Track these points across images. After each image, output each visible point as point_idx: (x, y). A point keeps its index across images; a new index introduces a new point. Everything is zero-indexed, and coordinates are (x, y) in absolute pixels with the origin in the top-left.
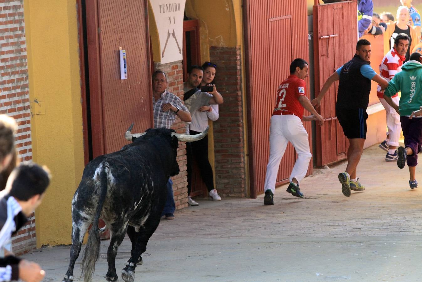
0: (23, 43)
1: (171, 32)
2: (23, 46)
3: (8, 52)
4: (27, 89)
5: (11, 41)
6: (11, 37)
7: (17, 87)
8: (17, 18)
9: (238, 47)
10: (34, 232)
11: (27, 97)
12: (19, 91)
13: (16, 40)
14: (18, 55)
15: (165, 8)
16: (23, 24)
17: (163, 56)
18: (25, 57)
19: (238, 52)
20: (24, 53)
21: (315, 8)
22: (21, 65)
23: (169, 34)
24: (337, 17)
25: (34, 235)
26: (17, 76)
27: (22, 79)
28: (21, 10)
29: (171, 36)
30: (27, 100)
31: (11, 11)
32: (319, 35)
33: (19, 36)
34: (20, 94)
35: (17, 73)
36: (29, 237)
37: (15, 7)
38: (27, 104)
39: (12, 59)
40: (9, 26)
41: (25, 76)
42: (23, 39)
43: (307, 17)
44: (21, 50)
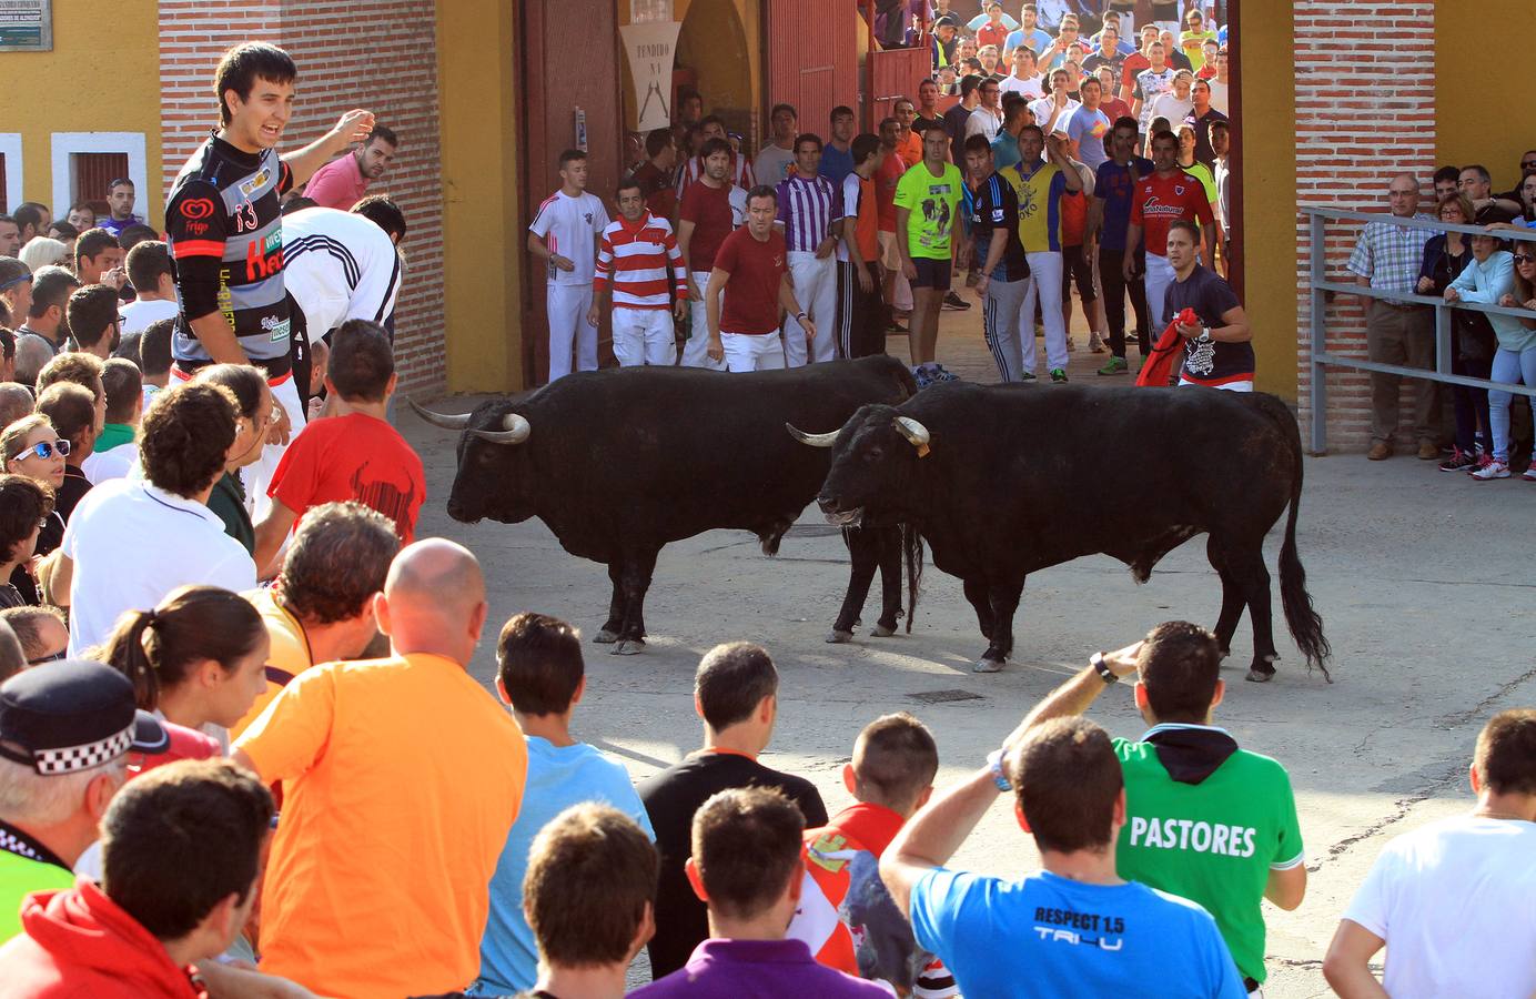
0: (434, 97)
1: (654, 86)
2: (435, 102)
3: (411, 111)
4: (438, 165)
5: (416, 94)
6: (416, 89)
7: (424, 162)
8: (426, 61)
9: (753, 110)
10: (444, 373)
11: (438, 176)
12: (425, 167)
13: (423, 93)
14: (426, 115)
15: (646, 50)
16: (435, 71)
17: (641, 120)
18: (436, 118)
19: (753, 117)
20: (436, 113)
21: (870, 56)
22: (430, 129)
23: (651, 89)
24: (902, 70)
25: (444, 377)
26: (423, 146)
27: (432, 150)
28: (433, 50)
29: (654, 91)
30: (438, 181)
31: (417, 52)
32: (875, 96)
33: (429, 88)
34: (425, 172)
35: (425, 140)
36: (436, 380)
37: (424, 46)
38: (438, 186)
39: (417, 120)
40: (414, 73)
41: (435, 146)
42: (434, 92)
43: (857, 69)
44: (431, 108)
